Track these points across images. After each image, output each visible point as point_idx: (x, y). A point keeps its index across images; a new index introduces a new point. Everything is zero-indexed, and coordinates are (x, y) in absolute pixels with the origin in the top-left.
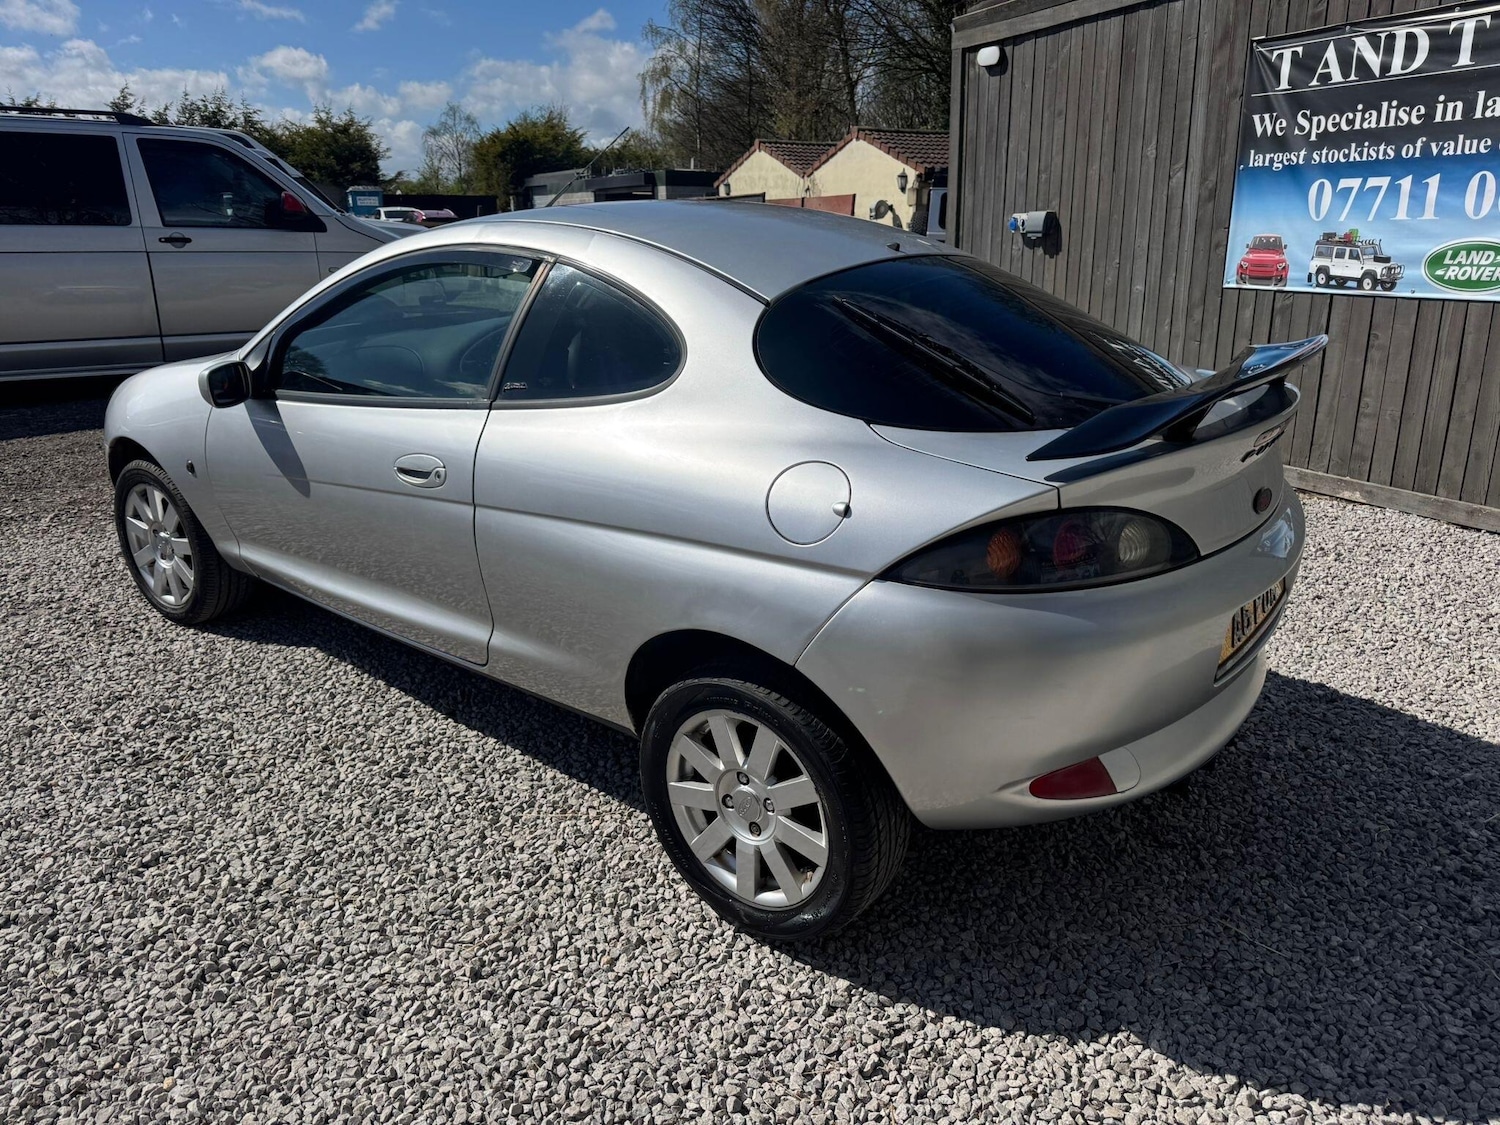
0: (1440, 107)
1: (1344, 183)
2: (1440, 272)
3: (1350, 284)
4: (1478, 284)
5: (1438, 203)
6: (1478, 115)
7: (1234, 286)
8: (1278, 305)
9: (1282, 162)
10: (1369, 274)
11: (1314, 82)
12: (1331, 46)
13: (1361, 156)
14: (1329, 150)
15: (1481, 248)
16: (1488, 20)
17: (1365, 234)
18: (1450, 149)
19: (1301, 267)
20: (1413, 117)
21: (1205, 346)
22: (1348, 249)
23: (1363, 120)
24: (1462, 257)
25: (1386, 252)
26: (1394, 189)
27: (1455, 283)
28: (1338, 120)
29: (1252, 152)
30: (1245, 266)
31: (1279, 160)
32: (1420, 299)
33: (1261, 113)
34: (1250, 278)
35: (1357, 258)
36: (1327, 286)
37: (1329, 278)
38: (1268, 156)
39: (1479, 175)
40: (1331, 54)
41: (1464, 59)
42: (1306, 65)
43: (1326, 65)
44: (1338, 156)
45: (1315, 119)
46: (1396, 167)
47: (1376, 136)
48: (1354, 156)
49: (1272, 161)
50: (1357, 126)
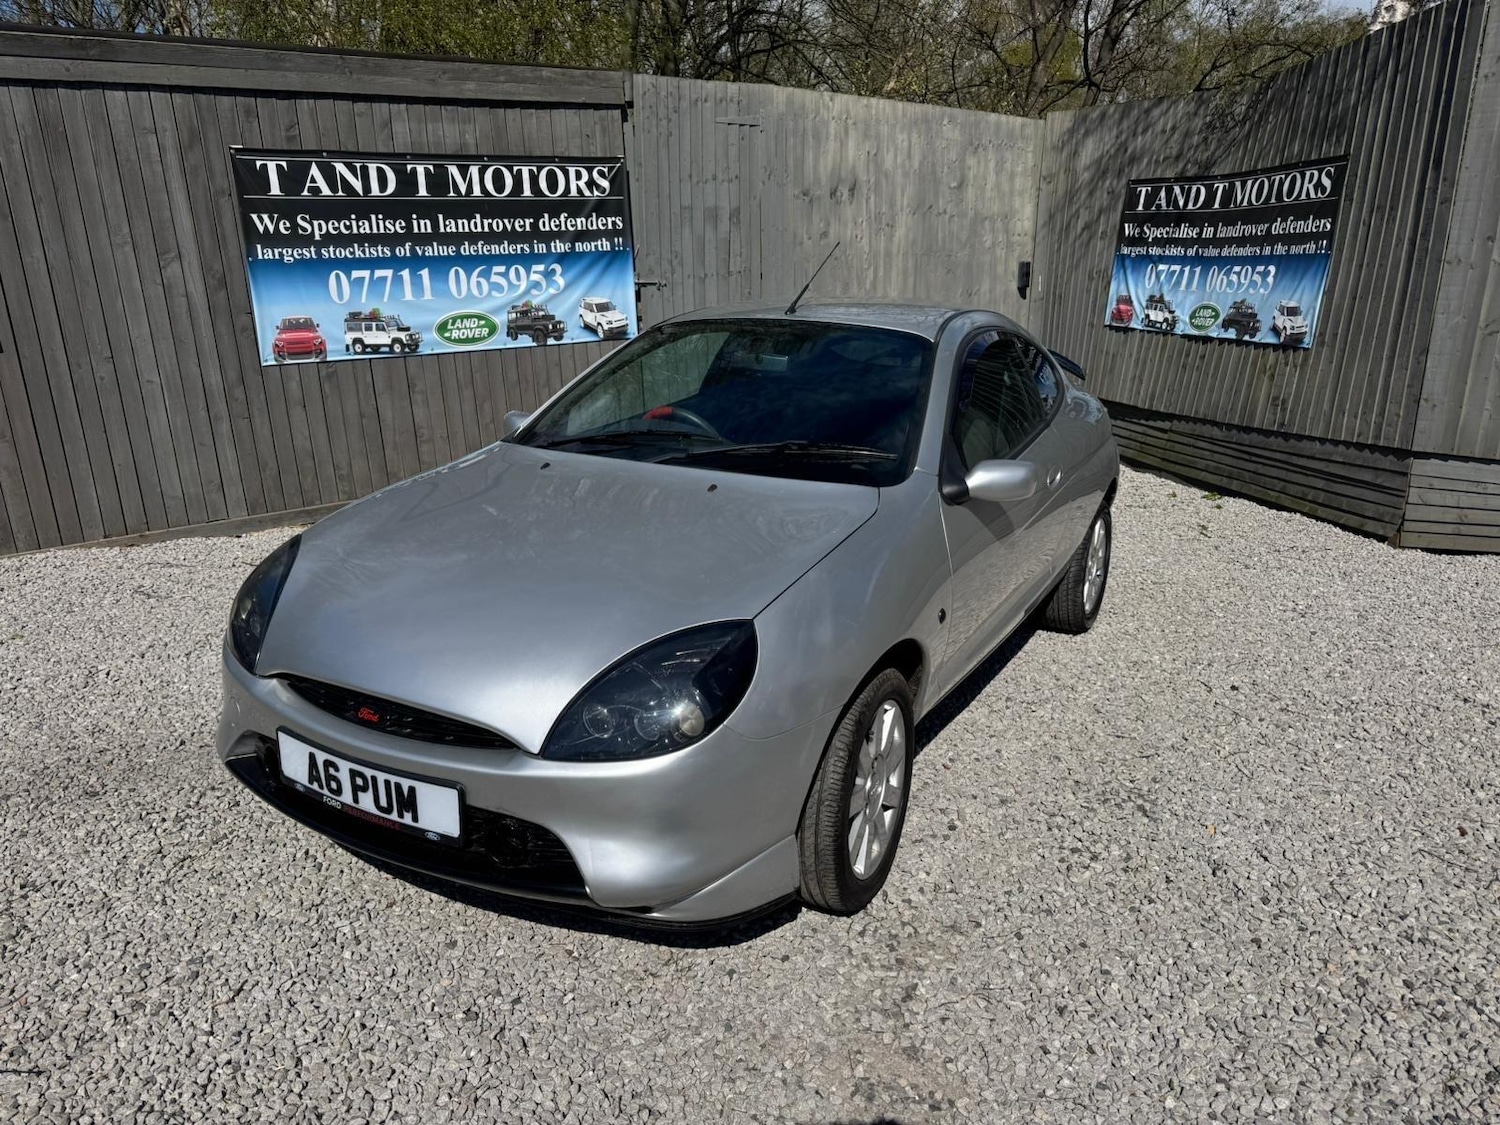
0: (415, 222)
1: (356, 274)
2: (447, 335)
3: (383, 349)
4: (473, 340)
5: (432, 289)
6: (442, 230)
7: (274, 363)
8: (323, 373)
9: (292, 255)
10: (396, 340)
11: (305, 193)
12: (314, 165)
13: (364, 252)
14: (335, 247)
15: (469, 317)
16: (431, 168)
17: (386, 311)
18: (429, 252)
19: (337, 342)
20: (398, 227)
21: (257, 421)
22: (374, 324)
23: (358, 227)
24: (458, 323)
25: (406, 324)
26: (398, 280)
27: (459, 341)
28: (336, 225)
29: (259, 247)
30: (281, 344)
31: (290, 255)
32: (438, 354)
33: (259, 212)
34: (289, 354)
35: (384, 329)
36: (364, 352)
37: (365, 346)
38: (276, 251)
39: (453, 270)
40: (314, 171)
41: (423, 191)
42: (293, 178)
43: (313, 180)
44: (345, 253)
45: (316, 223)
46: (395, 263)
47: (373, 239)
48: (358, 253)
49: (281, 254)
50: (355, 231)
